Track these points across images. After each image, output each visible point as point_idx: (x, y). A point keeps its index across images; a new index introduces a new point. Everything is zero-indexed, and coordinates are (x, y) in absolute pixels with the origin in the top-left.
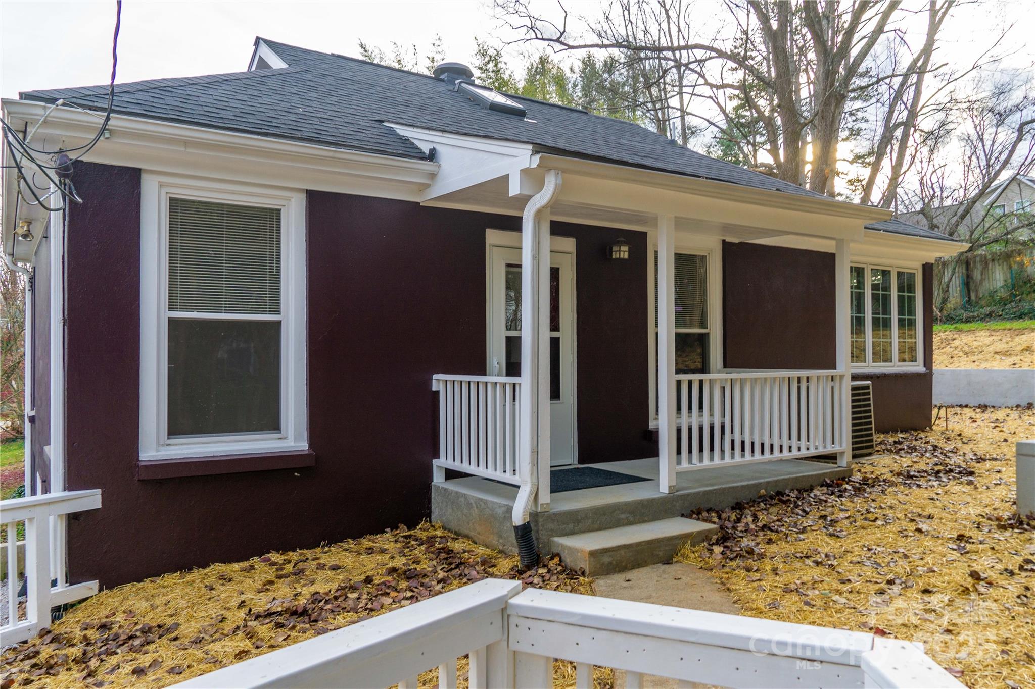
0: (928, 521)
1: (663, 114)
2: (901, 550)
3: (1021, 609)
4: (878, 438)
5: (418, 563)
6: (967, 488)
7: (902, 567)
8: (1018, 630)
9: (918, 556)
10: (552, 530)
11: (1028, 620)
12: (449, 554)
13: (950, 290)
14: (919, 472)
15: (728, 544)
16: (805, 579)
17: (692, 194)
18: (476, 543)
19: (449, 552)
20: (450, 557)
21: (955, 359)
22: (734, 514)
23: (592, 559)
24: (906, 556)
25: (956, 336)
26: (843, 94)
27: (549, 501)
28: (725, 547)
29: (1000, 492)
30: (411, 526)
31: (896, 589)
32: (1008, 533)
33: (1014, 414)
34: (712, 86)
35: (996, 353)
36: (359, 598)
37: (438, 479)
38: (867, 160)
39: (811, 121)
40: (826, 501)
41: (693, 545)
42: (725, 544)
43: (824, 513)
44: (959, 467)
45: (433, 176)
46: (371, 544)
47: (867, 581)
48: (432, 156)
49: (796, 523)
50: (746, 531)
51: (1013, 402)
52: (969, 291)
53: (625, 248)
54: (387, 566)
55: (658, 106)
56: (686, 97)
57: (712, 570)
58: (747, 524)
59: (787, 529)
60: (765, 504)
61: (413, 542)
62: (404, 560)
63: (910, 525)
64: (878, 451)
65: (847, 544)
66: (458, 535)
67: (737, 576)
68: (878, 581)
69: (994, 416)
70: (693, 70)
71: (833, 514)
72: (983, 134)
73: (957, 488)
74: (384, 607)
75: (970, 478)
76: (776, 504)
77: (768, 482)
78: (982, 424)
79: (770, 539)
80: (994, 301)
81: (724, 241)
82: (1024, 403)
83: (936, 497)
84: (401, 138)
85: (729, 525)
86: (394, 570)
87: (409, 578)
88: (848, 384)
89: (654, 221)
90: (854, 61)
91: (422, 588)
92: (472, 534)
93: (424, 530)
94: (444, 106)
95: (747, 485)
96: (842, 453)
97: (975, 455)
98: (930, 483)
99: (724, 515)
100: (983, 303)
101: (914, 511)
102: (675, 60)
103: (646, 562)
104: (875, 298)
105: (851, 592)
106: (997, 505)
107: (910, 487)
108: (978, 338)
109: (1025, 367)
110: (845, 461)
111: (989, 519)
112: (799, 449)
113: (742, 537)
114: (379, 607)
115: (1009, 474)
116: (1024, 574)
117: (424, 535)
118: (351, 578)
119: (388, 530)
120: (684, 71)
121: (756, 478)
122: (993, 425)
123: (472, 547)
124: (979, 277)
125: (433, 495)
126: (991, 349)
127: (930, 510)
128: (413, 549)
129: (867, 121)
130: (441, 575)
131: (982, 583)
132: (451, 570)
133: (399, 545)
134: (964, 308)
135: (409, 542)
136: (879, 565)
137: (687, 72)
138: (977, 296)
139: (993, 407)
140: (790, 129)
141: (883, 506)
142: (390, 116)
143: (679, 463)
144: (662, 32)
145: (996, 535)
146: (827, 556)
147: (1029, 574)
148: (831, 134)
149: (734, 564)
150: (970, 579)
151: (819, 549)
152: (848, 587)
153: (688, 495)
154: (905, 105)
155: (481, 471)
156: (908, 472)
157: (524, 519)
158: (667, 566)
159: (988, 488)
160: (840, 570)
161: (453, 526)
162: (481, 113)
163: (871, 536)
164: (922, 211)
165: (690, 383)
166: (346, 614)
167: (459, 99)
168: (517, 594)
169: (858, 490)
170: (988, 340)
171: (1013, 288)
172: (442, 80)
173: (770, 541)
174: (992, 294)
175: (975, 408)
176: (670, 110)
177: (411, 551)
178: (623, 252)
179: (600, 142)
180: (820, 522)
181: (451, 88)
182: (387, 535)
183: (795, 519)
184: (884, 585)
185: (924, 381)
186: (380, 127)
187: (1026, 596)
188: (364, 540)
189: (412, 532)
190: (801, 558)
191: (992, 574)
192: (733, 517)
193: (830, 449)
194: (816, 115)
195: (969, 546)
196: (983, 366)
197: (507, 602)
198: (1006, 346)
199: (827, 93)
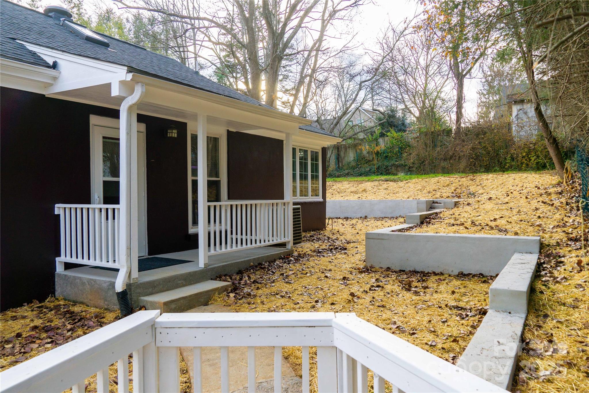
0: (330, 272)
1: (184, 54)
2: (320, 287)
3: (372, 307)
4: (303, 234)
5: (52, 321)
6: (344, 256)
7: (321, 294)
8: (372, 316)
9: (327, 289)
10: (139, 293)
11: (375, 311)
12: (72, 314)
13: (331, 161)
14: (323, 250)
15: (237, 292)
16: (277, 305)
17: (216, 103)
18: (88, 306)
19: (72, 313)
20: (73, 316)
21: (334, 195)
22: (238, 276)
23: (165, 307)
24: (322, 289)
25: (334, 184)
26: (282, 57)
27: (137, 276)
28: (236, 293)
29: (358, 257)
30: (42, 299)
31: (319, 304)
32: (363, 275)
33: (360, 221)
34: (213, 43)
35: (351, 192)
36: (13, 347)
37: (60, 269)
38: (291, 92)
39: (266, 69)
40: (282, 267)
41: (219, 294)
42: (236, 292)
43: (282, 272)
44: (340, 246)
45: (55, 78)
46: (14, 314)
47: (306, 302)
48: (55, 66)
49: (269, 278)
50: (245, 284)
51: (359, 216)
52: (339, 162)
53: (175, 131)
54: (30, 326)
55: (181, 49)
56: (198, 47)
57: (230, 306)
58: (246, 281)
59: (265, 281)
60: (253, 270)
61: (45, 310)
62: (41, 321)
63: (322, 275)
64: (304, 241)
65: (295, 286)
66: (75, 303)
67: (244, 307)
68: (311, 302)
69: (351, 223)
70: (203, 32)
71: (286, 272)
72: (343, 85)
73: (340, 256)
74: (33, 350)
75: (345, 251)
76: (259, 270)
77: (254, 259)
78: (346, 226)
79: (258, 287)
80: (349, 167)
81: (228, 130)
82: (363, 216)
83: (332, 261)
84: (30, 52)
85: (237, 282)
86: (35, 328)
87: (47, 331)
88: (291, 207)
89: (194, 117)
90: (287, 40)
91: (57, 336)
92: (85, 301)
93: (51, 302)
94: (55, 34)
95: (244, 261)
96: (289, 242)
97: (346, 240)
98: (328, 255)
99: (233, 277)
100: (345, 168)
101: (323, 268)
102: (192, 25)
103: (194, 305)
104: (301, 163)
105: (299, 308)
106: (357, 263)
107: (320, 257)
108: (343, 185)
109: (364, 199)
110: (290, 246)
111: (355, 269)
112: (269, 241)
113: (244, 288)
114: (30, 350)
115: (362, 248)
116: (371, 292)
117: (52, 305)
118: (4, 336)
119: (26, 304)
120: (197, 31)
121: (248, 257)
122: (352, 226)
123: (87, 308)
124: (343, 154)
125: (56, 280)
126: (349, 190)
127: (330, 267)
128: (45, 314)
129: (291, 72)
130: (69, 327)
131: (356, 298)
132: (76, 323)
133: (35, 313)
134: (337, 170)
135: (42, 310)
136: (311, 294)
137: (198, 32)
138: (342, 164)
139: (351, 218)
140: (255, 72)
141: (309, 267)
142: (20, 36)
143: (209, 251)
144: (184, 7)
145: (359, 276)
146: (286, 292)
147: (373, 292)
148: (276, 77)
149: (241, 301)
150: (350, 297)
151: (282, 290)
152: (298, 306)
153: (214, 268)
154: (310, 66)
155: (92, 262)
156: (318, 250)
157: (123, 288)
158: (206, 307)
159: (353, 255)
160: (293, 299)
161: (72, 297)
162: (80, 42)
163: (305, 281)
164: (317, 121)
165: (215, 207)
166: (6, 358)
167: (64, 31)
168: (158, 317)
169: (297, 260)
170: (348, 186)
171: (357, 161)
172: (51, 17)
173: (258, 288)
174: (349, 163)
175: (343, 219)
176: (188, 53)
177: (45, 315)
178: (174, 134)
179: (157, 69)
180: (281, 277)
181: (57, 22)
182: (25, 307)
183: (268, 277)
184: (314, 303)
185: (322, 205)
186: (15, 43)
187: (373, 301)
188: (8, 312)
189: (43, 304)
190: (274, 295)
191: (359, 293)
192: (238, 278)
193: (283, 240)
194: (268, 66)
195: (348, 282)
196: (346, 198)
197: (155, 321)
198: (355, 189)
199: (274, 55)
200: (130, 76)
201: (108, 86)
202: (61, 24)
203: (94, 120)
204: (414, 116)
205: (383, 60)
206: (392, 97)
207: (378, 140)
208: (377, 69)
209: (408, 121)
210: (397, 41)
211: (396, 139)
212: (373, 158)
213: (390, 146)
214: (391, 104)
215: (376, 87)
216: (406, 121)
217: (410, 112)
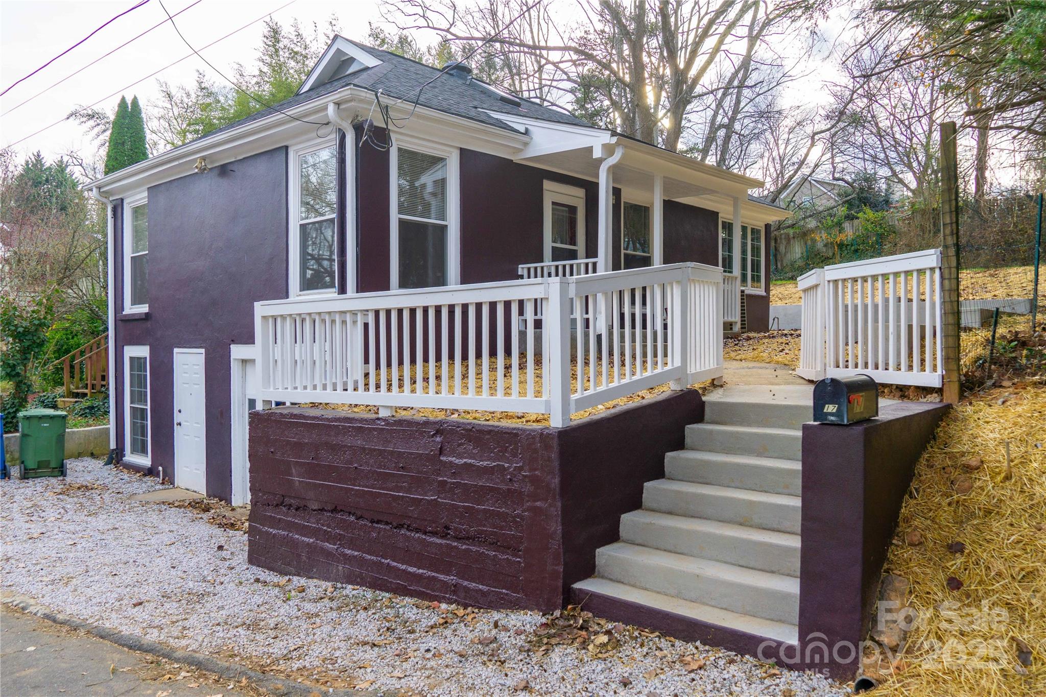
17: (675, 164)
26: (689, 99)
45: (526, 144)
48: (527, 132)
52: (776, 261)
80: (794, 269)
84: (497, 119)
96: (736, 323)
100: (787, 270)
110: (737, 328)
124: (784, 250)
126: (797, 295)
134: (774, 274)
138: (782, 265)
140: (645, 125)
170: (794, 290)
171: (808, 259)
172: (453, 75)
174: (793, 264)
181: (463, 81)
185: (765, 302)
193: (730, 319)
199: (678, 99)
200: (614, 140)
201: (590, 150)
202: (468, 83)
203: (547, 185)
204: (908, 188)
205: (852, 97)
206: (867, 157)
207: (843, 225)
208: (842, 113)
209: (896, 197)
210: (877, 65)
211: (872, 223)
212: (834, 254)
213: (863, 234)
214: (865, 169)
215: (839, 141)
216: (892, 196)
217: (901, 181)
